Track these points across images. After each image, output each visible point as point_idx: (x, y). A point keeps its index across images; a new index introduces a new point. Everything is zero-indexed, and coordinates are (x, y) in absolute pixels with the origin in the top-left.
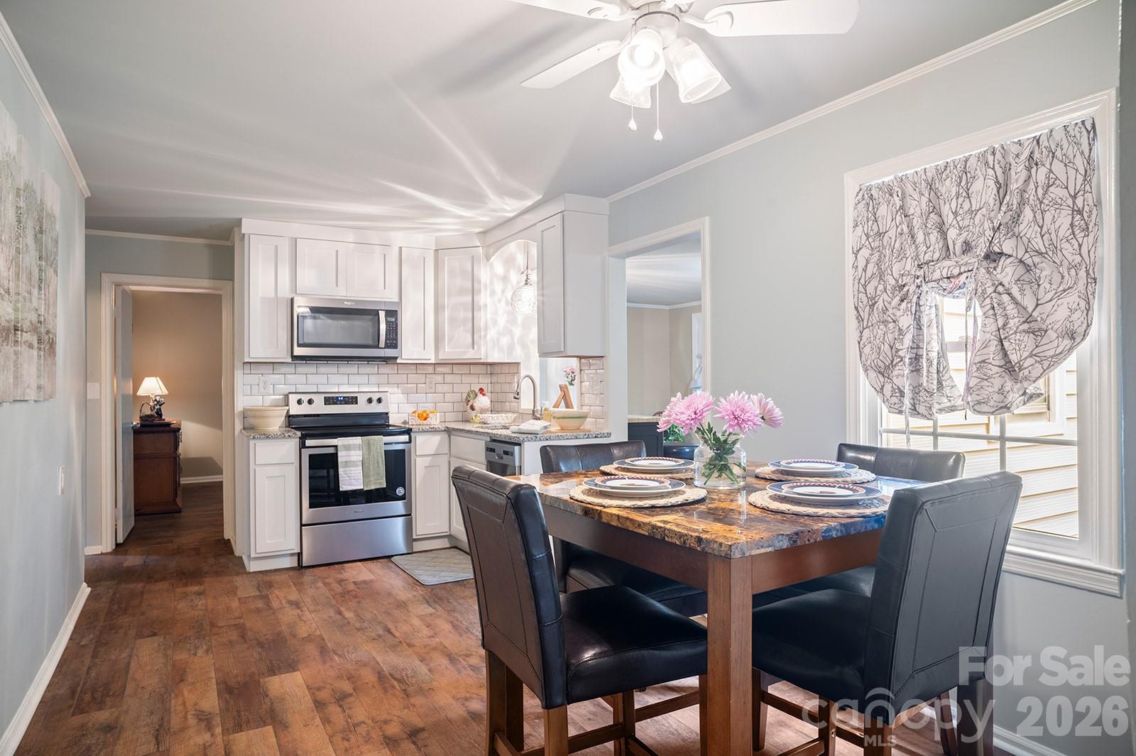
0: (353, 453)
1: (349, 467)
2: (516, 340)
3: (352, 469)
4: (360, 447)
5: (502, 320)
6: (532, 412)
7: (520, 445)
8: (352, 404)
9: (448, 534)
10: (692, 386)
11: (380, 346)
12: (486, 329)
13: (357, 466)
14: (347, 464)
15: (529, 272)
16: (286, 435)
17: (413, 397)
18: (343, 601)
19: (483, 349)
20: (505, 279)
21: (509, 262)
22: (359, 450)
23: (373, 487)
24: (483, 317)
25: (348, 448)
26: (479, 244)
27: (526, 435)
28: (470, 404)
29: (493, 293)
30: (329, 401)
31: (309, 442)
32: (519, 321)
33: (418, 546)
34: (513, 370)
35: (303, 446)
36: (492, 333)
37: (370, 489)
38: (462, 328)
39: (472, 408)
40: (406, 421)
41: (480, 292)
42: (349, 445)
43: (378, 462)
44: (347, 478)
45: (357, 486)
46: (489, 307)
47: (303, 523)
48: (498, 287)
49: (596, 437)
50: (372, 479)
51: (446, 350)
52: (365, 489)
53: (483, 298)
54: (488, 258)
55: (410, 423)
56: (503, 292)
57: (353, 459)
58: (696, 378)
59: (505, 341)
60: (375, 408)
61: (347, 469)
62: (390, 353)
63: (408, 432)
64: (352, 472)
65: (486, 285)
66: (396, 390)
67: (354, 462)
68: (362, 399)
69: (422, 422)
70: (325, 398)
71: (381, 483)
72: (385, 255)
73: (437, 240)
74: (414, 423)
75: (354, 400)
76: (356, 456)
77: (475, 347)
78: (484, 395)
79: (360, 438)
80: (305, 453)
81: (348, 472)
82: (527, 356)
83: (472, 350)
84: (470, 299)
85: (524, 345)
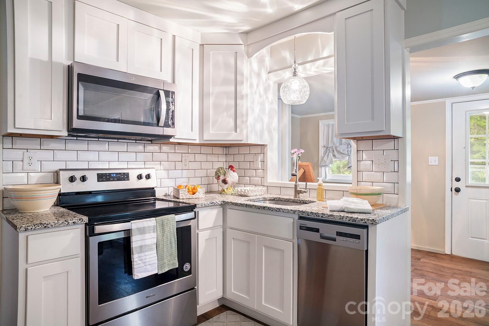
0: (147, 236)
1: (144, 252)
3: (147, 253)
4: (155, 229)
5: (257, 109)
6: (294, 187)
8: (124, 180)
9: (221, 297)
11: (160, 125)
12: (247, 115)
13: (151, 249)
14: (142, 249)
15: (297, 65)
16: (70, 222)
19: (245, 132)
20: (259, 75)
22: (154, 232)
23: (166, 270)
24: (243, 105)
25: (142, 231)
26: (241, 43)
28: (222, 178)
29: (251, 86)
30: (102, 178)
31: (99, 229)
32: (267, 111)
35: (90, 232)
36: (250, 119)
37: (164, 272)
38: (225, 114)
39: (225, 182)
40: (167, 194)
41: (242, 83)
42: (144, 228)
43: (171, 243)
44: (143, 265)
45: (152, 271)
46: (249, 96)
47: (90, 324)
48: (255, 81)
49: (404, 212)
50: (166, 261)
51: (211, 132)
52: (160, 273)
53: (244, 89)
54: (249, 56)
55: (181, 198)
56: (258, 86)
57: (148, 242)
59: (258, 126)
60: (144, 184)
61: (142, 254)
63: (191, 208)
64: (148, 257)
65: (247, 78)
66: (158, 167)
67: (148, 246)
68: (133, 175)
69: (191, 196)
70: (98, 174)
71: (174, 264)
72: (161, 39)
73: (203, 36)
74: (184, 198)
75: (124, 177)
76: (151, 239)
77: (238, 130)
78: (234, 171)
79: (154, 218)
80: (94, 241)
81: (143, 258)
82: (271, 139)
83: (234, 132)
84: (233, 88)
85: (270, 132)
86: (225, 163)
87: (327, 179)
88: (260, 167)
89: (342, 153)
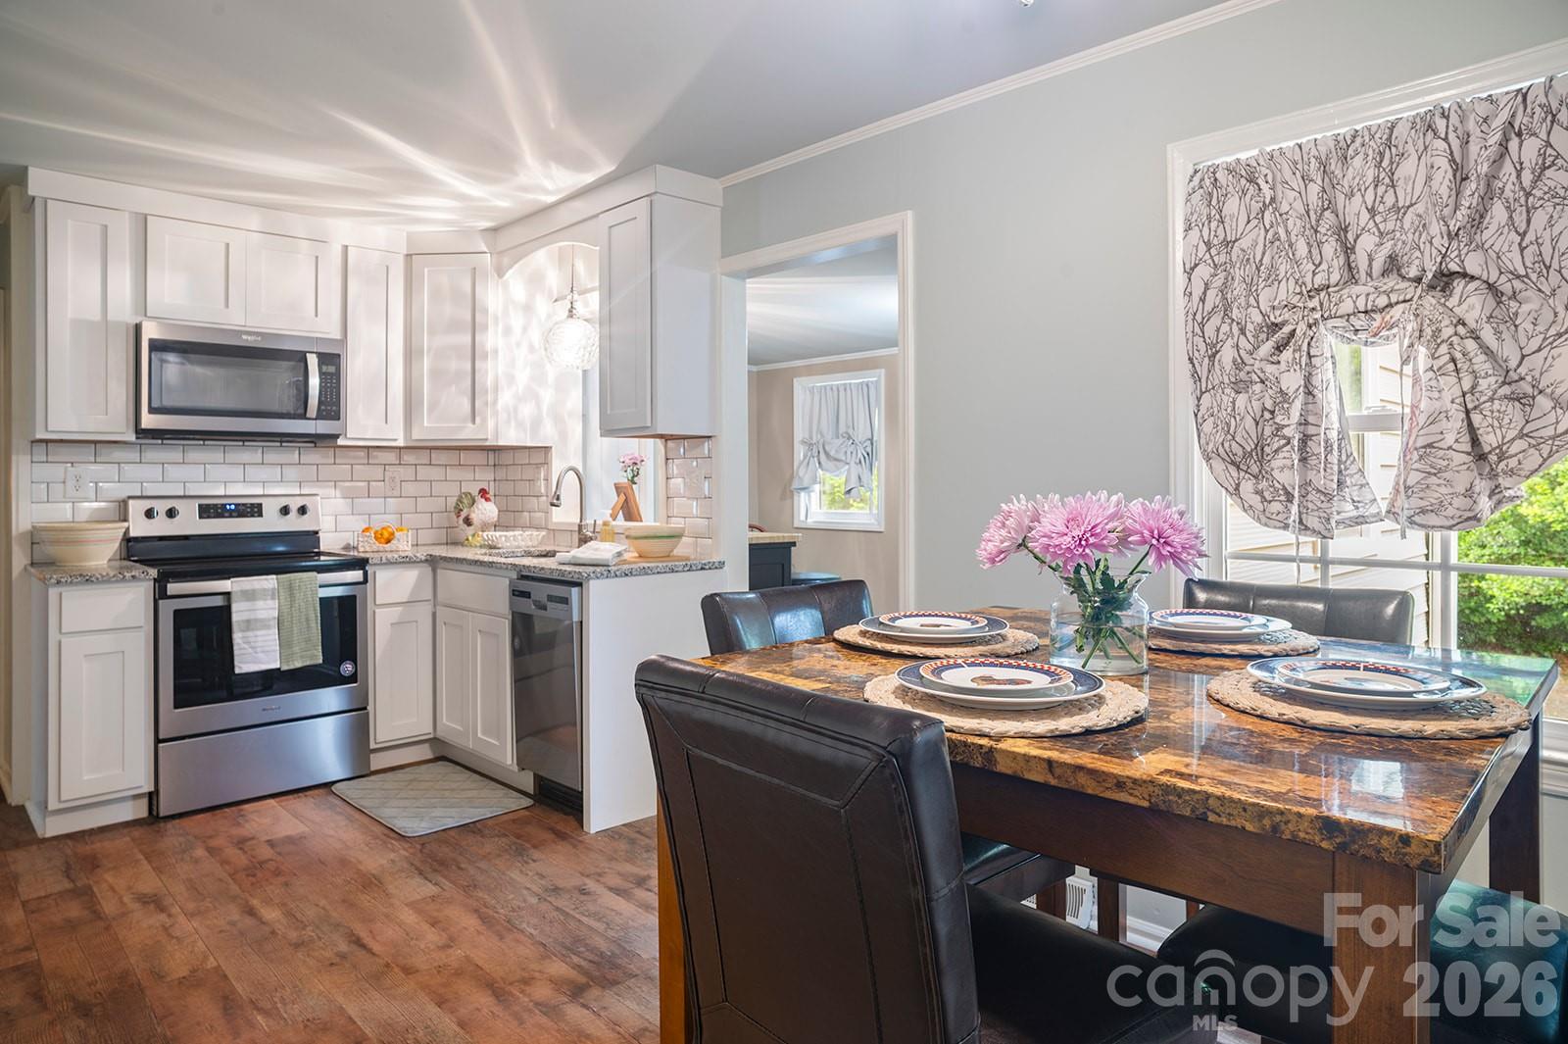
0: (260, 604)
1: (253, 630)
2: (545, 408)
3: (259, 633)
4: (273, 594)
5: (523, 377)
6: (577, 529)
7: (580, 585)
8: (253, 516)
9: (431, 736)
10: (795, 485)
11: (308, 415)
12: (496, 389)
13: (268, 627)
14: (249, 625)
15: (576, 296)
16: (128, 575)
17: (363, 503)
18: (252, 884)
19: (491, 424)
20: (528, 308)
21: (535, 280)
22: (273, 598)
23: (298, 664)
24: (491, 371)
25: (250, 596)
26: (486, 250)
27: (592, 569)
28: (463, 514)
29: (508, 331)
30: (206, 511)
31: (173, 588)
32: (551, 378)
33: (377, 762)
34: (538, 458)
35: (161, 594)
36: (506, 398)
37: (292, 667)
38: (453, 388)
39: (468, 522)
40: (349, 545)
41: (485, 327)
42: (254, 591)
43: (307, 620)
44: (250, 650)
45: (269, 663)
46: (500, 353)
47: (161, 737)
48: (517, 321)
49: (702, 569)
50: (296, 649)
51: (426, 424)
52: (285, 668)
53: (491, 339)
54: (500, 272)
55: (361, 549)
56: (525, 329)
57: (262, 615)
58: (801, 474)
59: (527, 411)
60: (293, 524)
61: (250, 634)
62: (323, 427)
63: (361, 564)
64: (259, 639)
65: (496, 318)
66: (332, 492)
67: (262, 620)
68: (271, 508)
69: (382, 547)
70: (199, 505)
71: (313, 656)
72: (317, 257)
73: (409, 236)
74: (368, 549)
75: (255, 510)
76: (268, 610)
77: (478, 419)
78: (487, 500)
79: (274, 576)
80: (168, 608)
81: (251, 640)
82: (563, 435)
83: (470, 425)
84: (469, 339)
85: (558, 419)
86: (492, 483)
87: (809, 520)
88: (543, 491)
89: (836, 460)
